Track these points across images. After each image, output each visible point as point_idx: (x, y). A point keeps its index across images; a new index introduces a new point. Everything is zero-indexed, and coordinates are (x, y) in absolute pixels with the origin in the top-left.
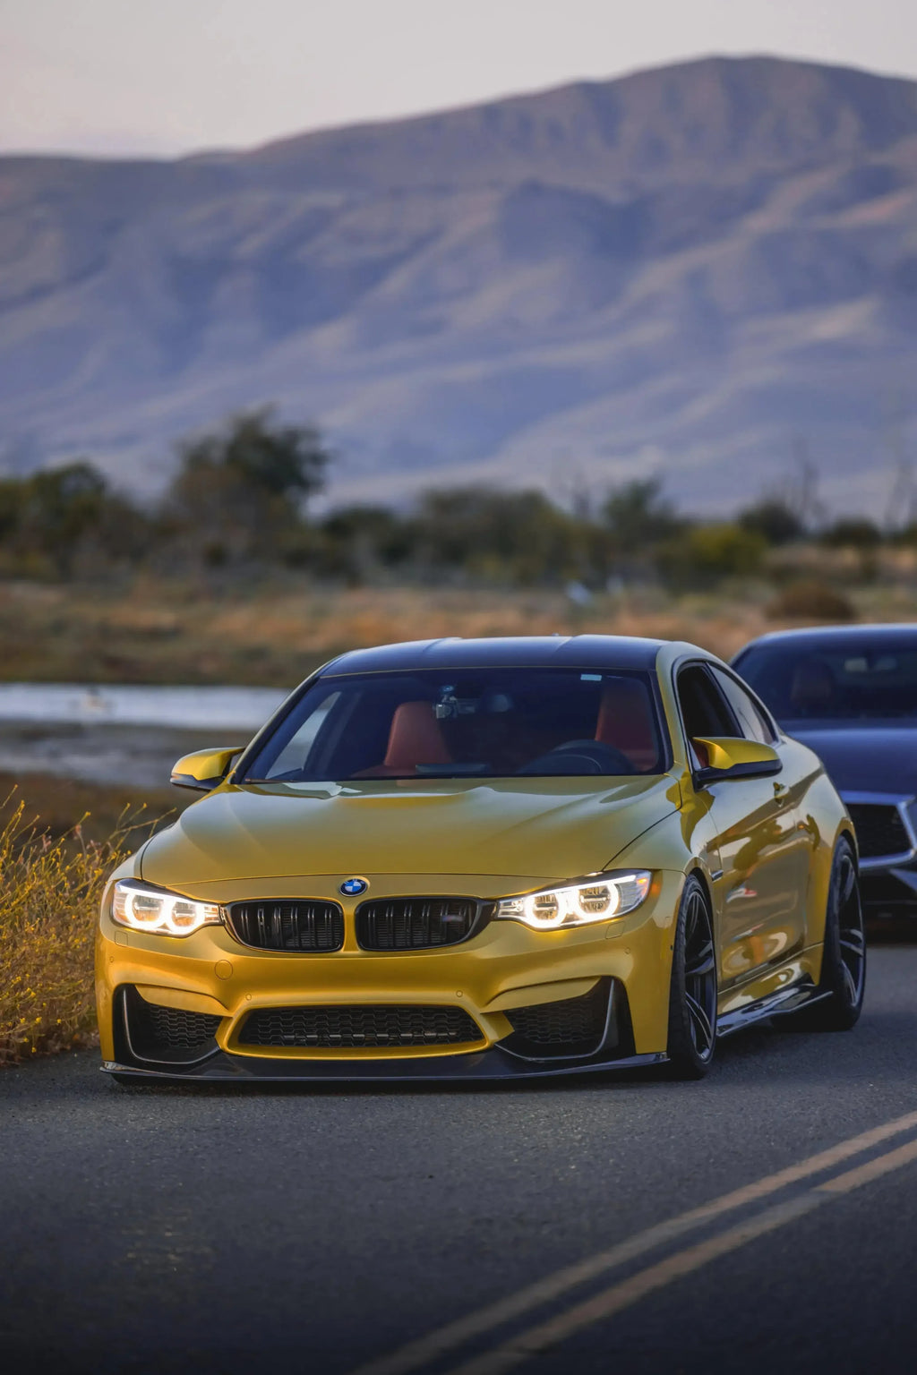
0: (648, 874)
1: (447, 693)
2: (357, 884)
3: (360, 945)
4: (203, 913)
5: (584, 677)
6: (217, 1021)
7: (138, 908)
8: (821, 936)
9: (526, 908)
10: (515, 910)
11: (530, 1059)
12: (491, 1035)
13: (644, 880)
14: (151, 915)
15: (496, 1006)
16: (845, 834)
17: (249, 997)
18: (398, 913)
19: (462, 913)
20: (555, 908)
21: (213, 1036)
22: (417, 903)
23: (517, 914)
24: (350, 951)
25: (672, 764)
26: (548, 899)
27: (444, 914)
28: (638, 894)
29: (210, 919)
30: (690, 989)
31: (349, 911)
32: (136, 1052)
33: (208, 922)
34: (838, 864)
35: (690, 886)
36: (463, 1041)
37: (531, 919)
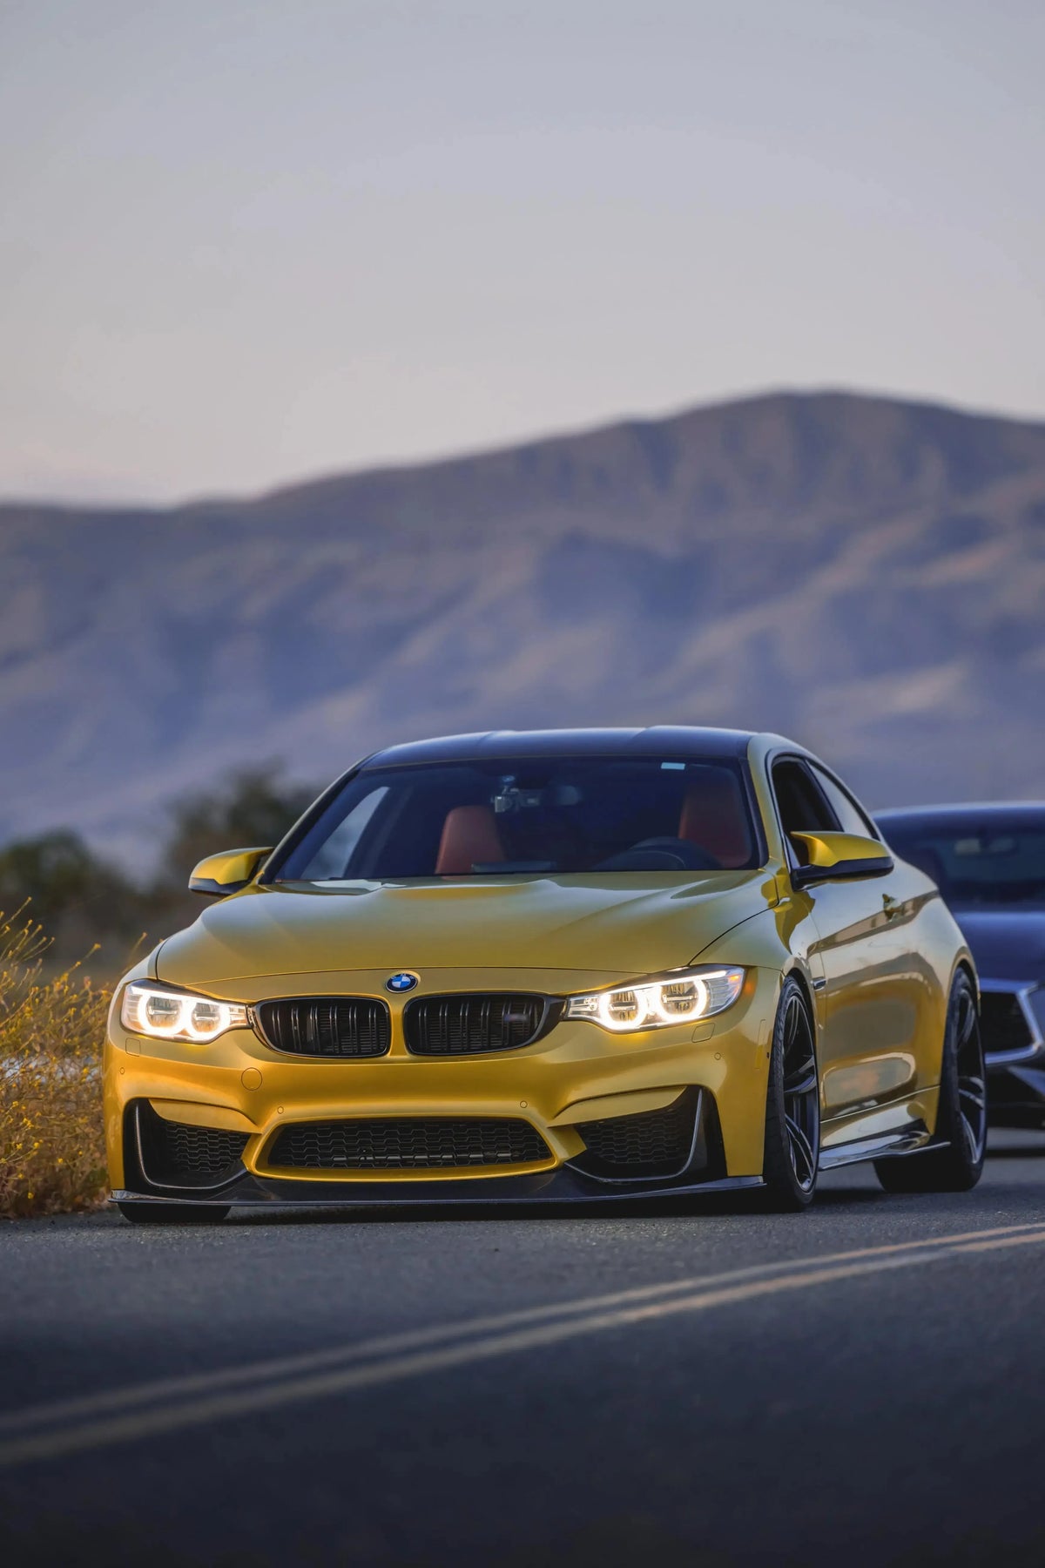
0: (741, 971)
1: (507, 783)
2: (405, 979)
3: (408, 1048)
4: (228, 1015)
5: (665, 766)
6: (244, 1139)
7: (152, 1012)
8: (936, 1079)
9: (601, 1007)
10: (588, 1009)
11: (605, 1180)
12: (561, 1153)
13: (737, 977)
14: (167, 1020)
15: (565, 1119)
16: (963, 965)
17: (280, 1110)
18: (454, 1012)
19: (527, 1012)
20: (634, 1007)
21: (240, 1157)
22: (475, 1000)
23: (590, 1013)
24: (398, 1055)
25: (766, 860)
26: (626, 998)
27: (506, 1012)
28: (730, 992)
29: (235, 1022)
30: (789, 1111)
31: (396, 1009)
32: (148, 1176)
33: (234, 1025)
34: (956, 998)
35: (789, 988)
36: (528, 1160)
37: (607, 1020)
